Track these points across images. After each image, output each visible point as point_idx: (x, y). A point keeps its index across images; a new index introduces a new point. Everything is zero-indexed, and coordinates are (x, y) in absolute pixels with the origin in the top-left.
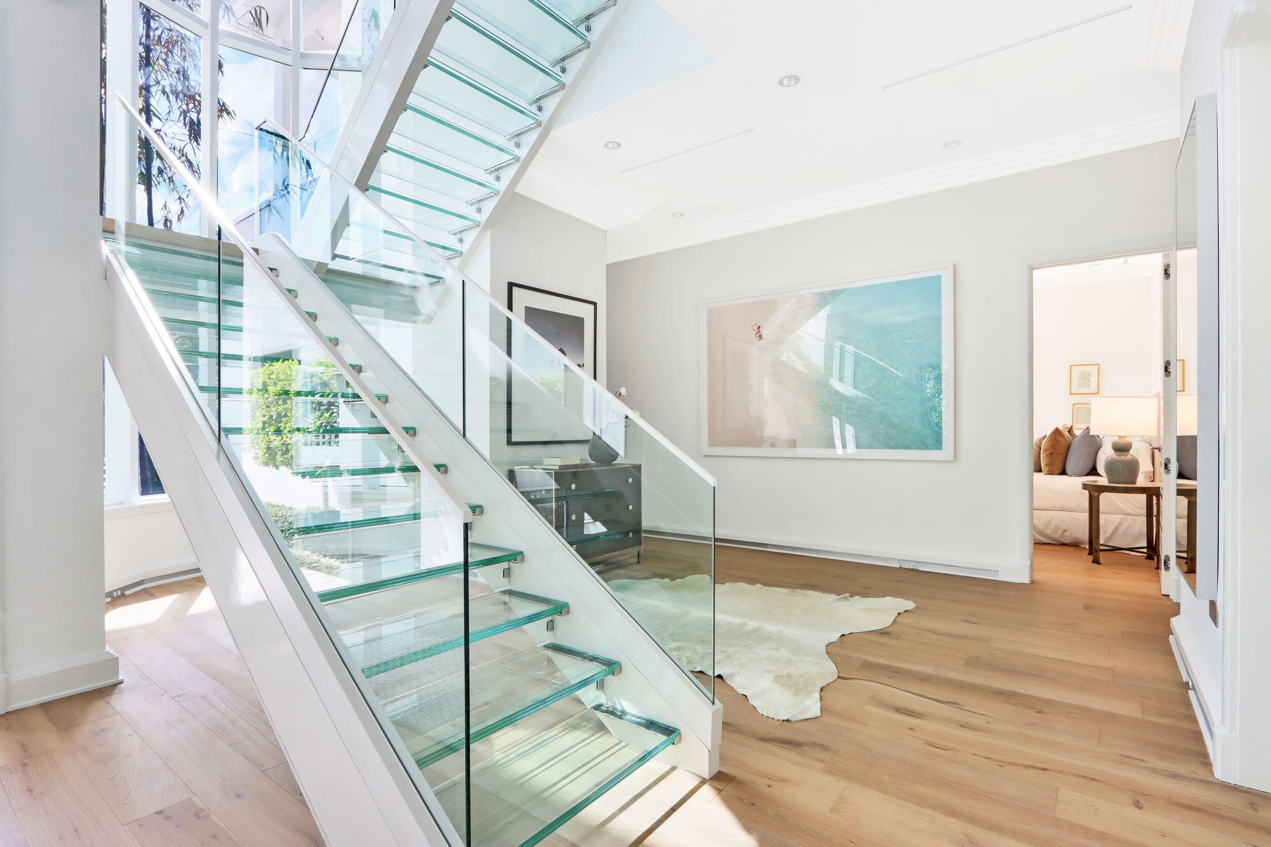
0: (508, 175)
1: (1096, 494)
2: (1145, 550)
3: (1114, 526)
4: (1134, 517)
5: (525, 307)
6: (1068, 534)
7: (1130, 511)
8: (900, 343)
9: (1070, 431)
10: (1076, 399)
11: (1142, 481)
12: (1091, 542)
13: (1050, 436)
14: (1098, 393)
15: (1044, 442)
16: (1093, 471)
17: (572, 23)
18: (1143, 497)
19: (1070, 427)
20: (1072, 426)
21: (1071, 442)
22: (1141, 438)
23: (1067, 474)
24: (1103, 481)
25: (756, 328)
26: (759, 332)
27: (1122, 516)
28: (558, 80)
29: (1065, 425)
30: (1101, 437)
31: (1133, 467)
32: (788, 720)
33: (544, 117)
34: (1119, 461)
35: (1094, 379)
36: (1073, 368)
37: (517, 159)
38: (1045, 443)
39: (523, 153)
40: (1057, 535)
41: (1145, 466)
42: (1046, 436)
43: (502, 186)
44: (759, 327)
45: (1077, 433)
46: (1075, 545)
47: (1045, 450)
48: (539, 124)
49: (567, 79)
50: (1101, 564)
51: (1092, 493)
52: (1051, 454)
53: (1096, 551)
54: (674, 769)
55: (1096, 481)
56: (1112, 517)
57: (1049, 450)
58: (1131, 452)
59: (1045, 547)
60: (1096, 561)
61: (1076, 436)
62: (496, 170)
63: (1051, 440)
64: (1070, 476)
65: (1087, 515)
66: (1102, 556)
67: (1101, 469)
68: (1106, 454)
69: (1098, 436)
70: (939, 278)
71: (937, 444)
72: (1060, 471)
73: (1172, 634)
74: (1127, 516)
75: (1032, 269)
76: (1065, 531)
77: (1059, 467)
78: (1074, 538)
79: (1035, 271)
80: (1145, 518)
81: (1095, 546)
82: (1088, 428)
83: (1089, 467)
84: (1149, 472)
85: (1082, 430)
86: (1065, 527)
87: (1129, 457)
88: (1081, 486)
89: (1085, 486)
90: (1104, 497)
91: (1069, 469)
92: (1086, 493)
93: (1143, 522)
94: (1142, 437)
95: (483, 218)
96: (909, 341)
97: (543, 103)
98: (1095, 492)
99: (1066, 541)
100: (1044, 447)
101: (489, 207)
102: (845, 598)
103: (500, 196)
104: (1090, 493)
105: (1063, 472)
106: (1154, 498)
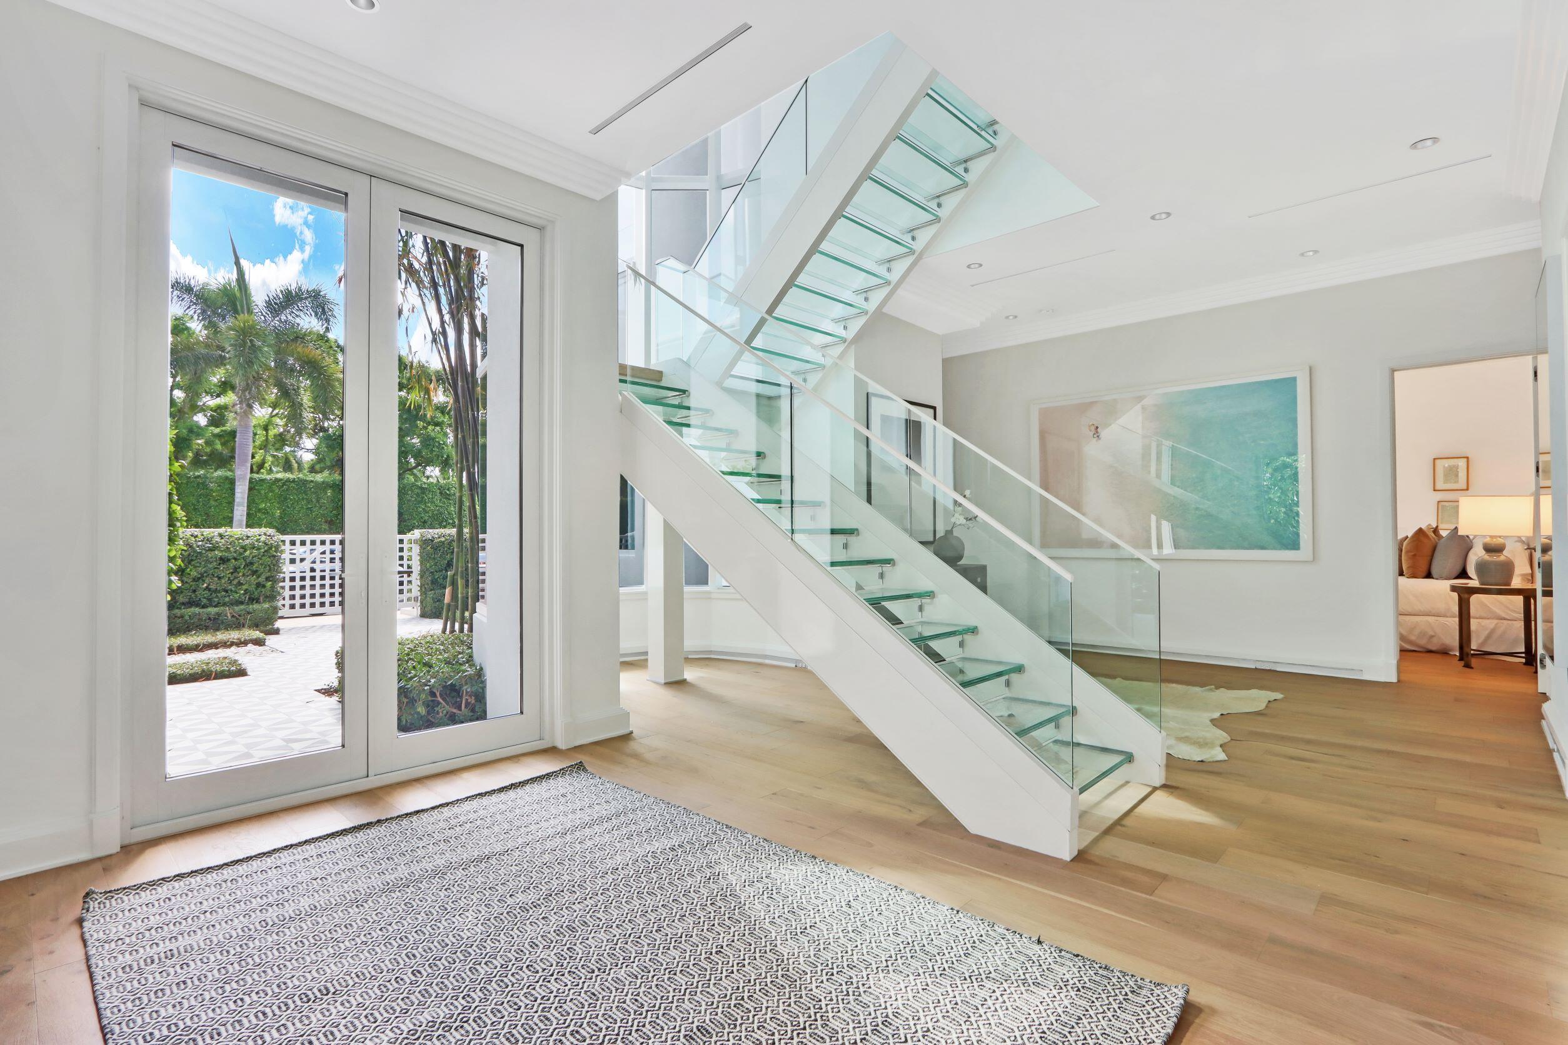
0: (877, 297)
1: (1466, 596)
2: (1523, 655)
3: (1487, 632)
4: (1509, 622)
5: (882, 415)
6: (1435, 640)
7: (1504, 615)
8: (1253, 444)
9: (1436, 531)
10: (1440, 496)
11: (1516, 583)
12: (1461, 648)
13: (1413, 537)
14: (1467, 489)
15: (1405, 543)
16: (1463, 574)
17: (949, 165)
18: (1519, 599)
19: (1434, 527)
20: (1437, 526)
21: (1437, 543)
22: (1517, 539)
23: (1433, 578)
24: (1474, 583)
25: (1093, 428)
26: (1097, 432)
27: (1496, 621)
28: (933, 214)
29: (1430, 525)
30: (1471, 537)
31: (1508, 568)
32: (1202, 761)
33: (918, 246)
34: (1492, 562)
35: (1462, 475)
36: (1438, 462)
37: (888, 283)
38: (1408, 544)
39: (894, 277)
40: (1423, 642)
41: (1521, 568)
42: (1407, 537)
43: (872, 306)
44: (1097, 428)
45: (1444, 533)
46: (1444, 652)
47: (1407, 552)
48: (912, 252)
49: (943, 213)
50: (1472, 668)
51: (1462, 595)
52: (1415, 555)
53: (1468, 654)
54: (1127, 782)
55: (1468, 584)
56: (1485, 622)
57: (1411, 552)
58: (1504, 552)
59: (1411, 653)
60: (1468, 666)
61: (1443, 537)
62: (866, 292)
63: (1414, 541)
64: (1437, 579)
65: (1457, 620)
66: (1474, 662)
67: (1471, 571)
68: (1477, 554)
69: (1468, 536)
70: (1294, 379)
71: (1294, 545)
72: (1424, 574)
73: (1544, 719)
74: (1502, 621)
75: (1393, 371)
76: (1432, 637)
77: (1423, 569)
78: (1443, 644)
79: (1396, 373)
80: (1523, 623)
81: (1466, 650)
82: (1456, 528)
83: (1457, 570)
84: (1527, 575)
85: (1449, 531)
86: (1432, 633)
87: (1502, 558)
88: (1448, 588)
89: (1454, 589)
90: (1475, 599)
91: (1434, 572)
92: (1455, 595)
93: (1521, 627)
94: (1519, 537)
95: (850, 335)
96: (1262, 442)
97: (916, 233)
98: (1464, 595)
99: (1434, 648)
100: (1406, 548)
101: (856, 326)
102: (1211, 690)
103: (868, 316)
104: (1459, 595)
105: (1429, 575)
106: (1532, 601)
